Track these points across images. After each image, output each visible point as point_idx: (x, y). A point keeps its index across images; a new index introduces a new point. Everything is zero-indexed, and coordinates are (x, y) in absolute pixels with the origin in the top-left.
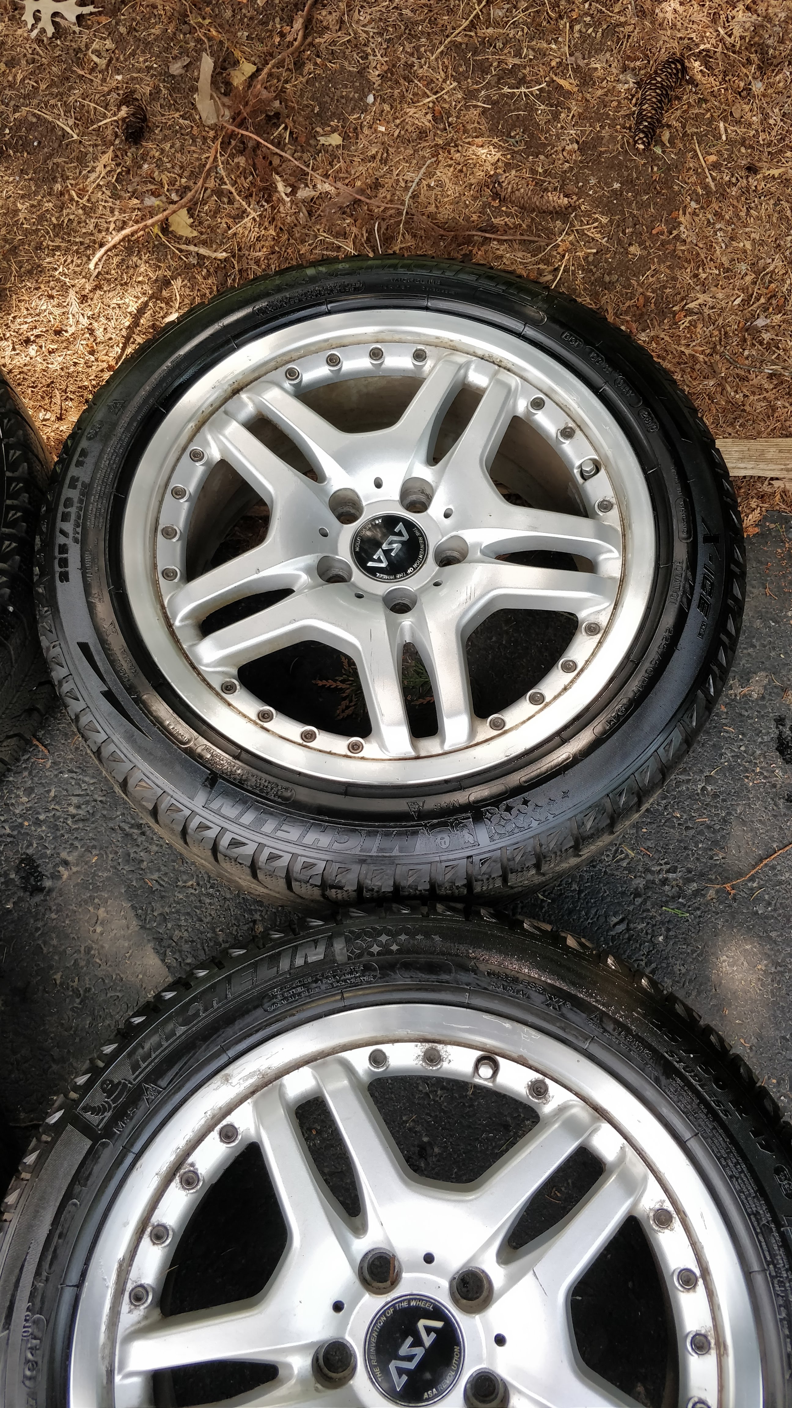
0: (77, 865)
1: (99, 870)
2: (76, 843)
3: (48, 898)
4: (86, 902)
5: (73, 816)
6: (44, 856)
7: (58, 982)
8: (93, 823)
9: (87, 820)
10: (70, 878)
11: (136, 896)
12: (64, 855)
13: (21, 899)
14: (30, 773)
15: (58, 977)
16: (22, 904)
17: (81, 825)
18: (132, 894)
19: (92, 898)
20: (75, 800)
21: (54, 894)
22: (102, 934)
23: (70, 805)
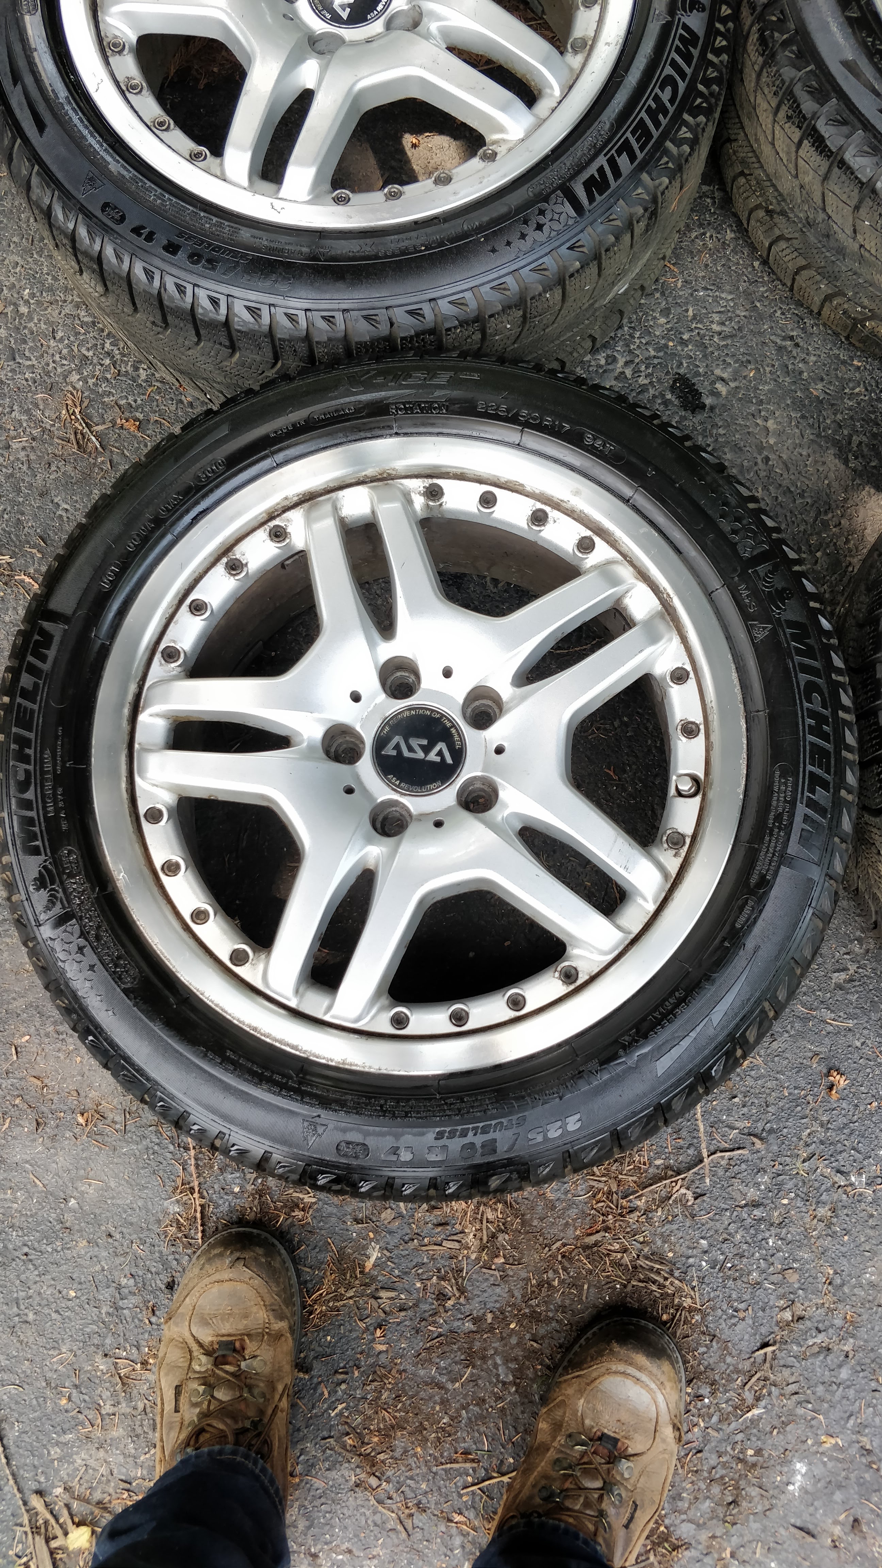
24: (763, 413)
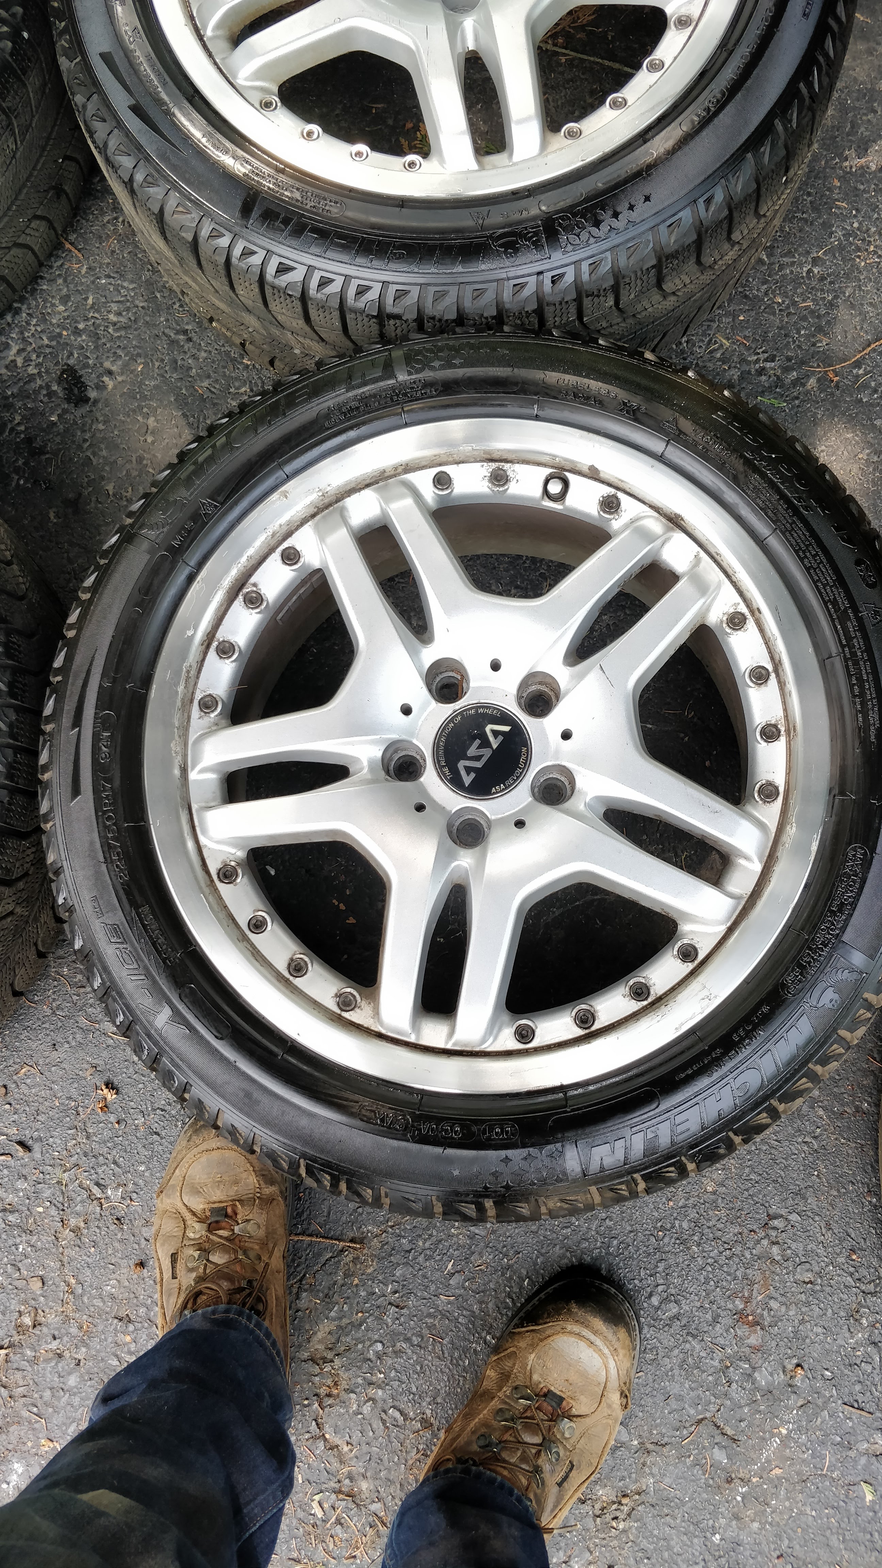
0: (122, 374)
1: (145, 379)
2: (120, 352)
3: (94, 409)
4: (134, 411)
5: (115, 324)
6: (86, 366)
7: (111, 493)
8: (136, 330)
9: (130, 327)
10: (115, 387)
11: (186, 404)
12: (107, 364)
13: (65, 411)
14: (65, 281)
15: (110, 488)
16: (67, 416)
17: (123, 333)
18: (182, 402)
19: (140, 408)
20: (114, 307)
21: (100, 405)
22: (153, 443)
23: (109, 312)
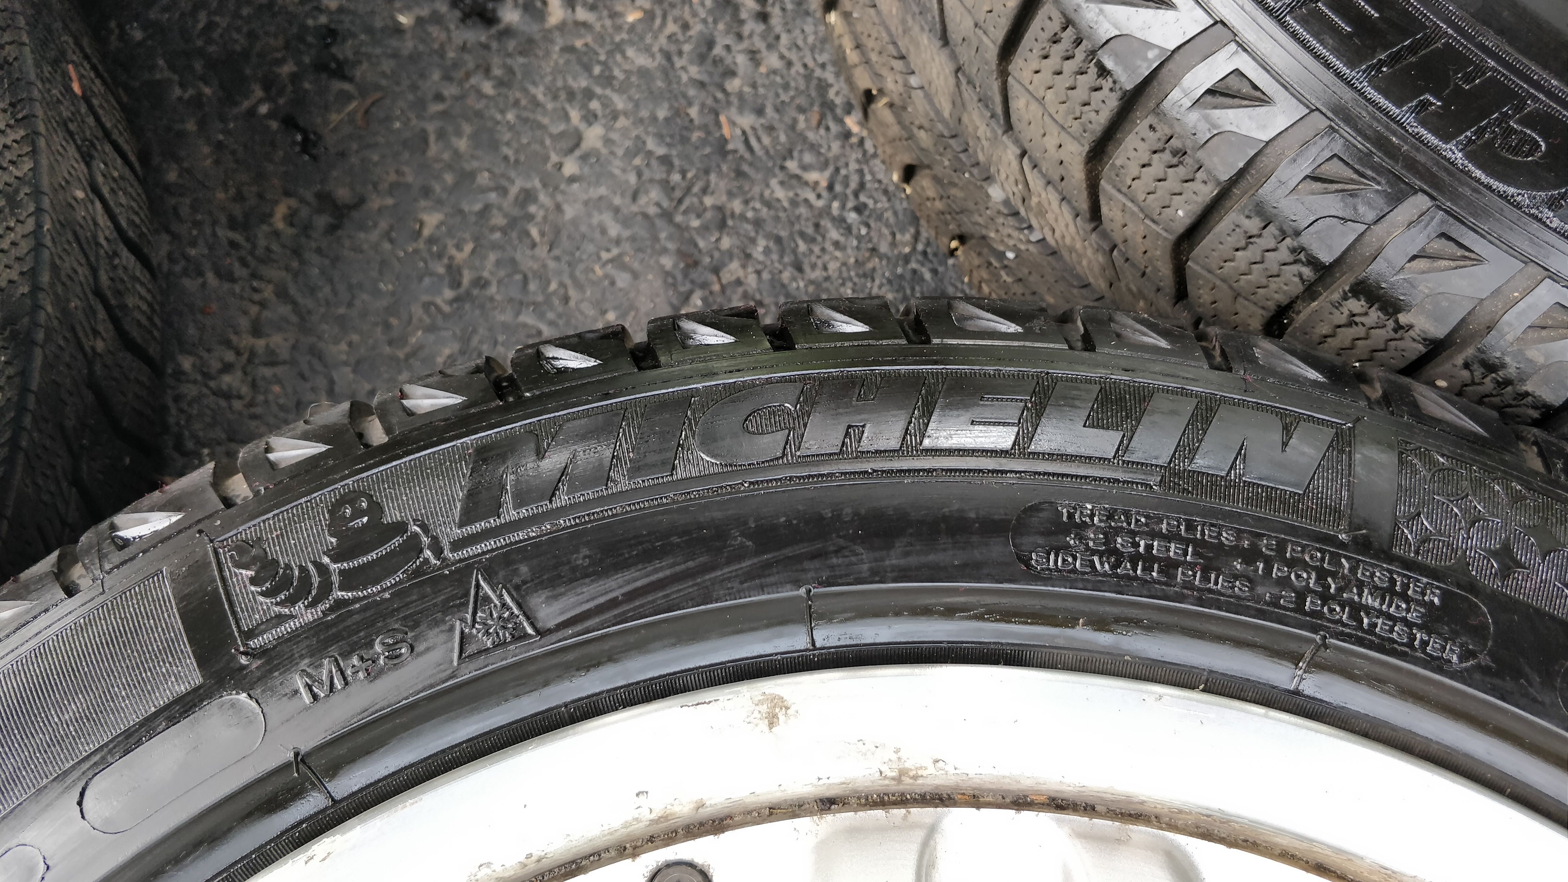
1: (631, 43)
3: (494, 45)
4: (571, 95)
7: (426, 232)
10: (562, 27)
11: (685, 140)
13: (436, 18)
18: (677, 131)
24: (595, 105)
